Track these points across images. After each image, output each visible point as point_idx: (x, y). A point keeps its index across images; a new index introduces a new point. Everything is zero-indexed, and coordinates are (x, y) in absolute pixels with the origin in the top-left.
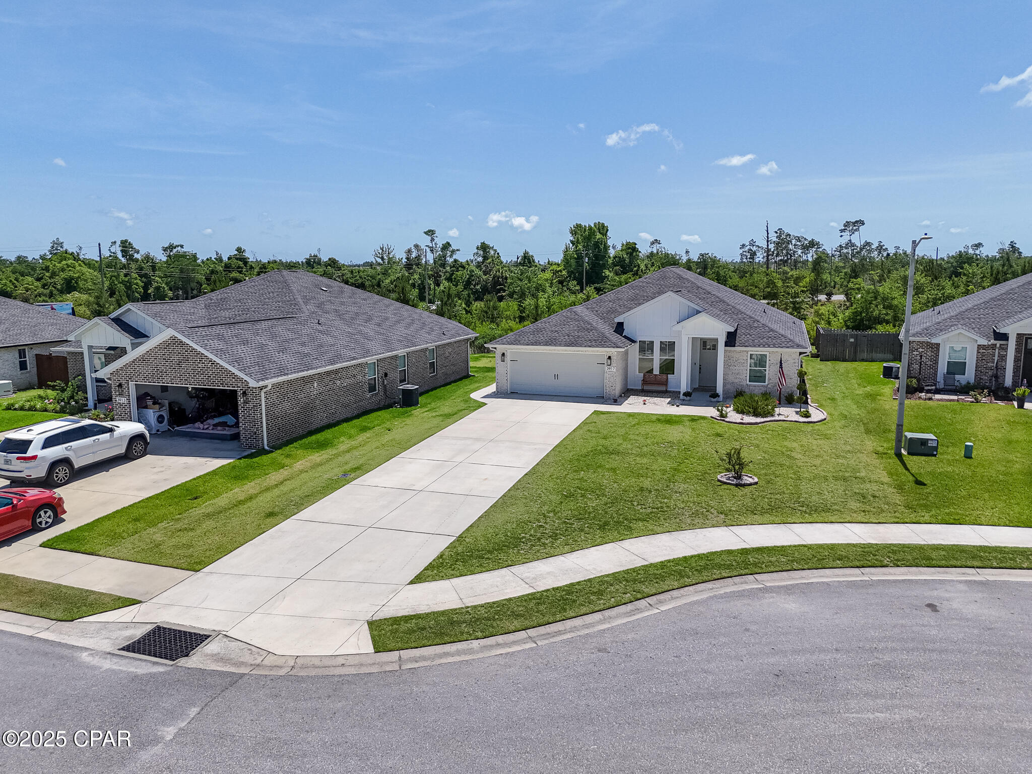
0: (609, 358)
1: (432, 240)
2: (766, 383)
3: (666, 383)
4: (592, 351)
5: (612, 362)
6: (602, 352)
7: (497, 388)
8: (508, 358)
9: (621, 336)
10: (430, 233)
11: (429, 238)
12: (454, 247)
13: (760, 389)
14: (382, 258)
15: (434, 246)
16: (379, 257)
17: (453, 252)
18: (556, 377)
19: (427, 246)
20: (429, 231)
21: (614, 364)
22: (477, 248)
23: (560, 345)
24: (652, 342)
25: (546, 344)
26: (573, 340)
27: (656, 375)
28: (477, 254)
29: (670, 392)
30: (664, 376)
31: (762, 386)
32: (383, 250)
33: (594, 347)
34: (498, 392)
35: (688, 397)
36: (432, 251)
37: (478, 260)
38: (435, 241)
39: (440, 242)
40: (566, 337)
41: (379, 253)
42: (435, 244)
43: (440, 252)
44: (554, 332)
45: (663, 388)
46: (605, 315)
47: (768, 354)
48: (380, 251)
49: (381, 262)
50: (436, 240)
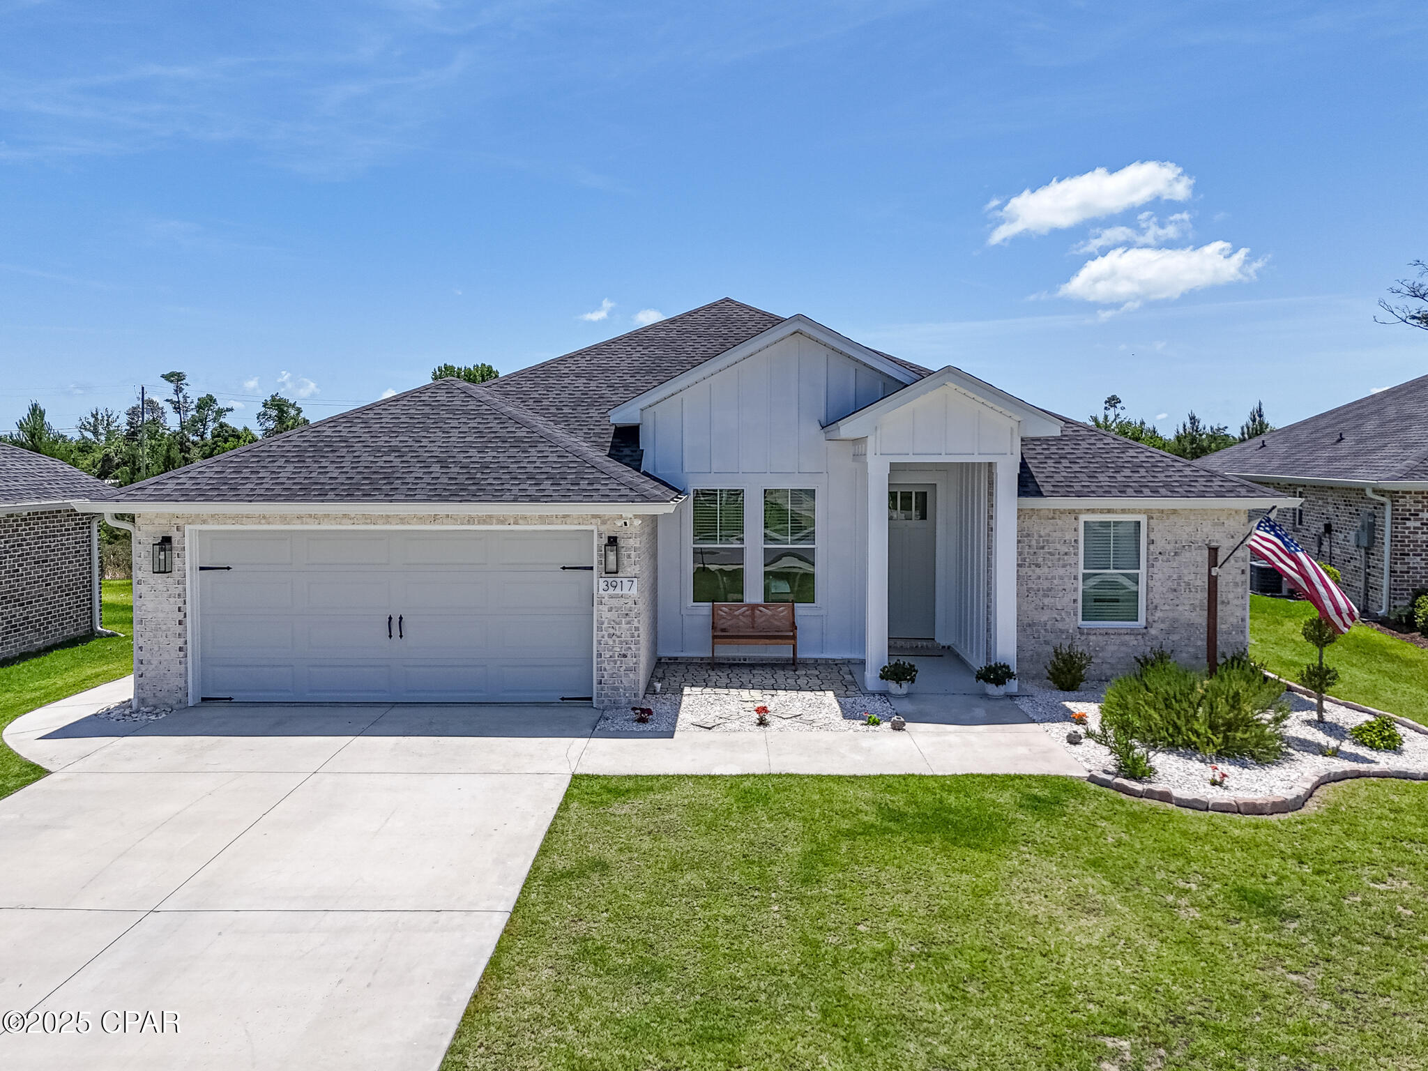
0: (613, 541)
1: (178, 390)
2: (1142, 621)
3: (789, 633)
4: (543, 519)
5: (625, 561)
6: (582, 519)
7: (139, 687)
8: (190, 554)
9: (639, 472)
10: (175, 378)
11: (172, 386)
12: (221, 404)
13: (1124, 644)
14: (95, 433)
15: (181, 400)
16: (89, 430)
17: (220, 412)
18: (396, 626)
19: (167, 400)
20: (172, 374)
21: (630, 569)
22: (265, 405)
23: (410, 497)
24: (737, 494)
25: (350, 493)
26: (462, 479)
27: (753, 607)
28: (265, 414)
29: (805, 664)
30: (782, 610)
31: (1132, 632)
32: (97, 419)
33: (549, 499)
34: (142, 701)
35: (905, 685)
36: (177, 409)
37: (267, 425)
38: (184, 392)
39: (194, 393)
40: (436, 468)
41: (90, 424)
42: (185, 397)
43: (194, 413)
44: (387, 454)
45: (784, 652)
46: (566, 410)
47: (1142, 518)
48: (92, 420)
49: (93, 437)
50: (186, 389)
